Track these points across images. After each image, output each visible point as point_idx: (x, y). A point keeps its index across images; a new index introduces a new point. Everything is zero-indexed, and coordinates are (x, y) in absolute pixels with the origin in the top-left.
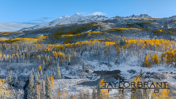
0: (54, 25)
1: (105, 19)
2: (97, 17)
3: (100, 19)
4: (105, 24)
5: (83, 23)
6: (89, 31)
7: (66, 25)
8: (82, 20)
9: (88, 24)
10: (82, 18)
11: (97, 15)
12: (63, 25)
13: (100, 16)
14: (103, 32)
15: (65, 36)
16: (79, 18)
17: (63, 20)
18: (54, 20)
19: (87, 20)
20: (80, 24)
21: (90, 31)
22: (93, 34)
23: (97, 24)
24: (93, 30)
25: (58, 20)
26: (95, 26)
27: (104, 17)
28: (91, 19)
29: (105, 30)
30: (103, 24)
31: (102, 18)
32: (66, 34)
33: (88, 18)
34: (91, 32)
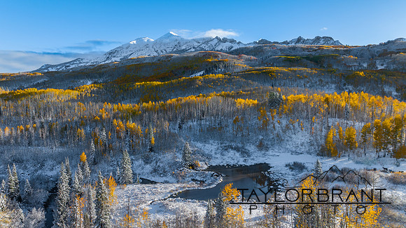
0: (116, 59)
1: (236, 47)
2: (216, 41)
3: (224, 46)
4: (235, 58)
5: (185, 55)
6: (199, 74)
7: (145, 59)
8: (183, 48)
9: (196, 58)
10: (182, 44)
11: (217, 38)
12: (138, 59)
13: (225, 40)
14: (229, 75)
15: (143, 85)
16: (176, 43)
17: (138, 48)
18: (117, 48)
19: (194, 48)
20: (178, 58)
21: (202, 73)
22: (207, 82)
23: (216, 56)
24: (207, 72)
25: (127, 48)
26: (212, 62)
27: (232, 41)
28: (203, 46)
29: (236, 70)
30: (230, 59)
31: (228, 44)
32: (146, 79)
33: (196, 44)
34: (203, 75)
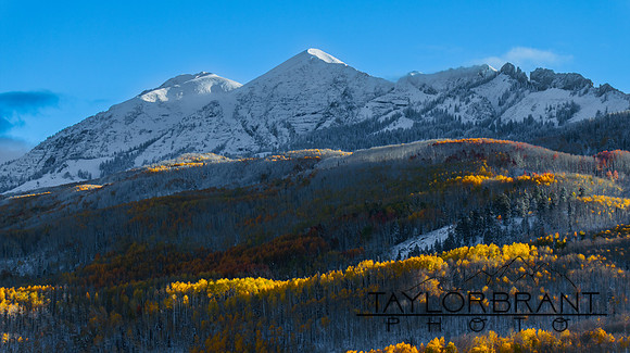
2: (504, 84)
4: (582, 168)
10: (358, 97)
11: (508, 70)
13: (543, 80)
21: (442, 235)
24: (467, 233)
25: (130, 120)
26: (484, 190)
27: (575, 83)
31: (557, 97)
